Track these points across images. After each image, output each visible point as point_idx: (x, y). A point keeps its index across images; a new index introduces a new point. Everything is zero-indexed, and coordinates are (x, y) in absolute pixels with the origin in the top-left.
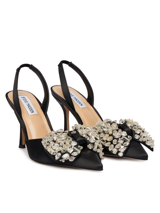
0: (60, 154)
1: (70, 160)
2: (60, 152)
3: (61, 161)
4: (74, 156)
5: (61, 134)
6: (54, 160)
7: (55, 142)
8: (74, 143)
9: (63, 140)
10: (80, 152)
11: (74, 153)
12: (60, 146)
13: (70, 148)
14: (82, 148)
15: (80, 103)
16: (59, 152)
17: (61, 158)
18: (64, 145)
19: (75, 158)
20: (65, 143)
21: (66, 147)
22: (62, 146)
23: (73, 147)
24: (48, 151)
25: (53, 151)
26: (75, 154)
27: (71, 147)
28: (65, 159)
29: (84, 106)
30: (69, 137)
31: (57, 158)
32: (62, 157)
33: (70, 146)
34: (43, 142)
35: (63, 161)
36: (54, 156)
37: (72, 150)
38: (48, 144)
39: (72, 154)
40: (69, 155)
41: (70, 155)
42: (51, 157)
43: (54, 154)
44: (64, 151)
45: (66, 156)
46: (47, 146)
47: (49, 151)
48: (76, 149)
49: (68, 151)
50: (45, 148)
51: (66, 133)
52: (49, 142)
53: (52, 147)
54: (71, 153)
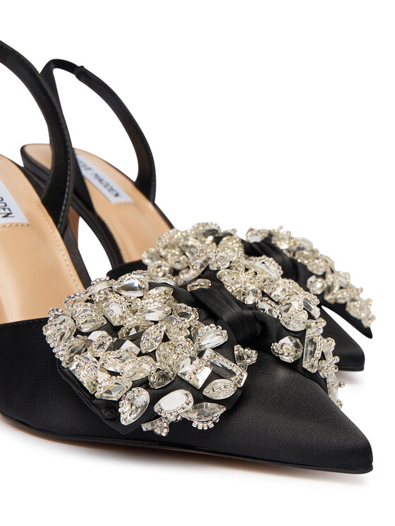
0: (143, 397)
1: (199, 425)
2: (144, 383)
3: (148, 432)
4: (219, 402)
5: (139, 294)
6: (112, 425)
7: (113, 330)
8: (213, 336)
9: (156, 322)
10: (245, 376)
11: (219, 383)
12: (140, 354)
13: (192, 359)
14: (251, 356)
15: (111, 190)
16: (136, 384)
17: (150, 414)
18: (163, 349)
19: (220, 410)
20: (166, 339)
21: (175, 356)
22: (152, 354)
23: (208, 353)
24: (81, 379)
25: (104, 381)
26: (223, 389)
27: (201, 354)
28: (172, 418)
29: (124, 198)
30: (183, 305)
31: (128, 416)
32: (156, 408)
33: (192, 350)
34: (48, 331)
35: (158, 431)
36: (113, 406)
37: (207, 372)
38: (78, 342)
39: (207, 392)
40: (191, 398)
41: (199, 397)
42: (96, 411)
43: (114, 397)
44: (165, 376)
45: (175, 404)
46: (75, 351)
47: (84, 376)
48: (228, 364)
49: (186, 378)
50: (64, 365)
51: (163, 289)
52: (83, 334)
53: (98, 359)
54: (200, 384)
